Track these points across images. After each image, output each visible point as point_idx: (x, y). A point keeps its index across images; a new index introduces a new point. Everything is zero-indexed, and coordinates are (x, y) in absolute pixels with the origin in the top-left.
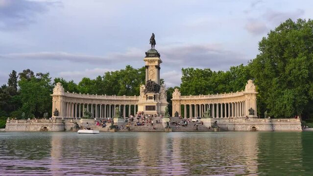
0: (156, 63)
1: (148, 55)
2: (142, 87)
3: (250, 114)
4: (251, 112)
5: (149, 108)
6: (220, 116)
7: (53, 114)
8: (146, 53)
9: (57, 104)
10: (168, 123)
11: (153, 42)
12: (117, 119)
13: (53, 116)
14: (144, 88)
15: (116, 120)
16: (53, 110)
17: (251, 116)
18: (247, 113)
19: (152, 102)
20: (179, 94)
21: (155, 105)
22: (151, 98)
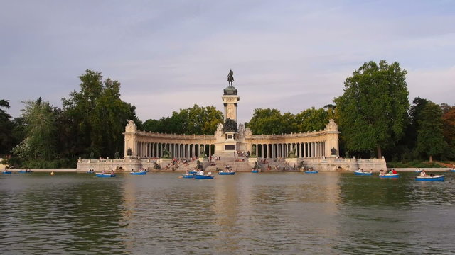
0: (235, 101)
1: (226, 92)
2: (220, 126)
3: (332, 154)
4: (333, 151)
5: (228, 147)
6: (307, 156)
7: (126, 153)
8: (225, 90)
9: (130, 143)
10: (256, 163)
11: (231, 79)
12: (203, 159)
13: (126, 156)
14: (222, 127)
15: (201, 160)
16: (126, 150)
17: (334, 156)
18: (329, 153)
19: (232, 142)
20: (251, 133)
21: (235, 144)
22: (230, 137)
